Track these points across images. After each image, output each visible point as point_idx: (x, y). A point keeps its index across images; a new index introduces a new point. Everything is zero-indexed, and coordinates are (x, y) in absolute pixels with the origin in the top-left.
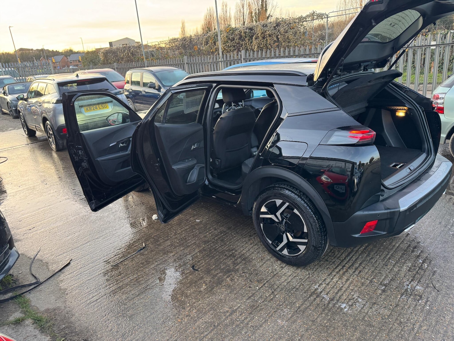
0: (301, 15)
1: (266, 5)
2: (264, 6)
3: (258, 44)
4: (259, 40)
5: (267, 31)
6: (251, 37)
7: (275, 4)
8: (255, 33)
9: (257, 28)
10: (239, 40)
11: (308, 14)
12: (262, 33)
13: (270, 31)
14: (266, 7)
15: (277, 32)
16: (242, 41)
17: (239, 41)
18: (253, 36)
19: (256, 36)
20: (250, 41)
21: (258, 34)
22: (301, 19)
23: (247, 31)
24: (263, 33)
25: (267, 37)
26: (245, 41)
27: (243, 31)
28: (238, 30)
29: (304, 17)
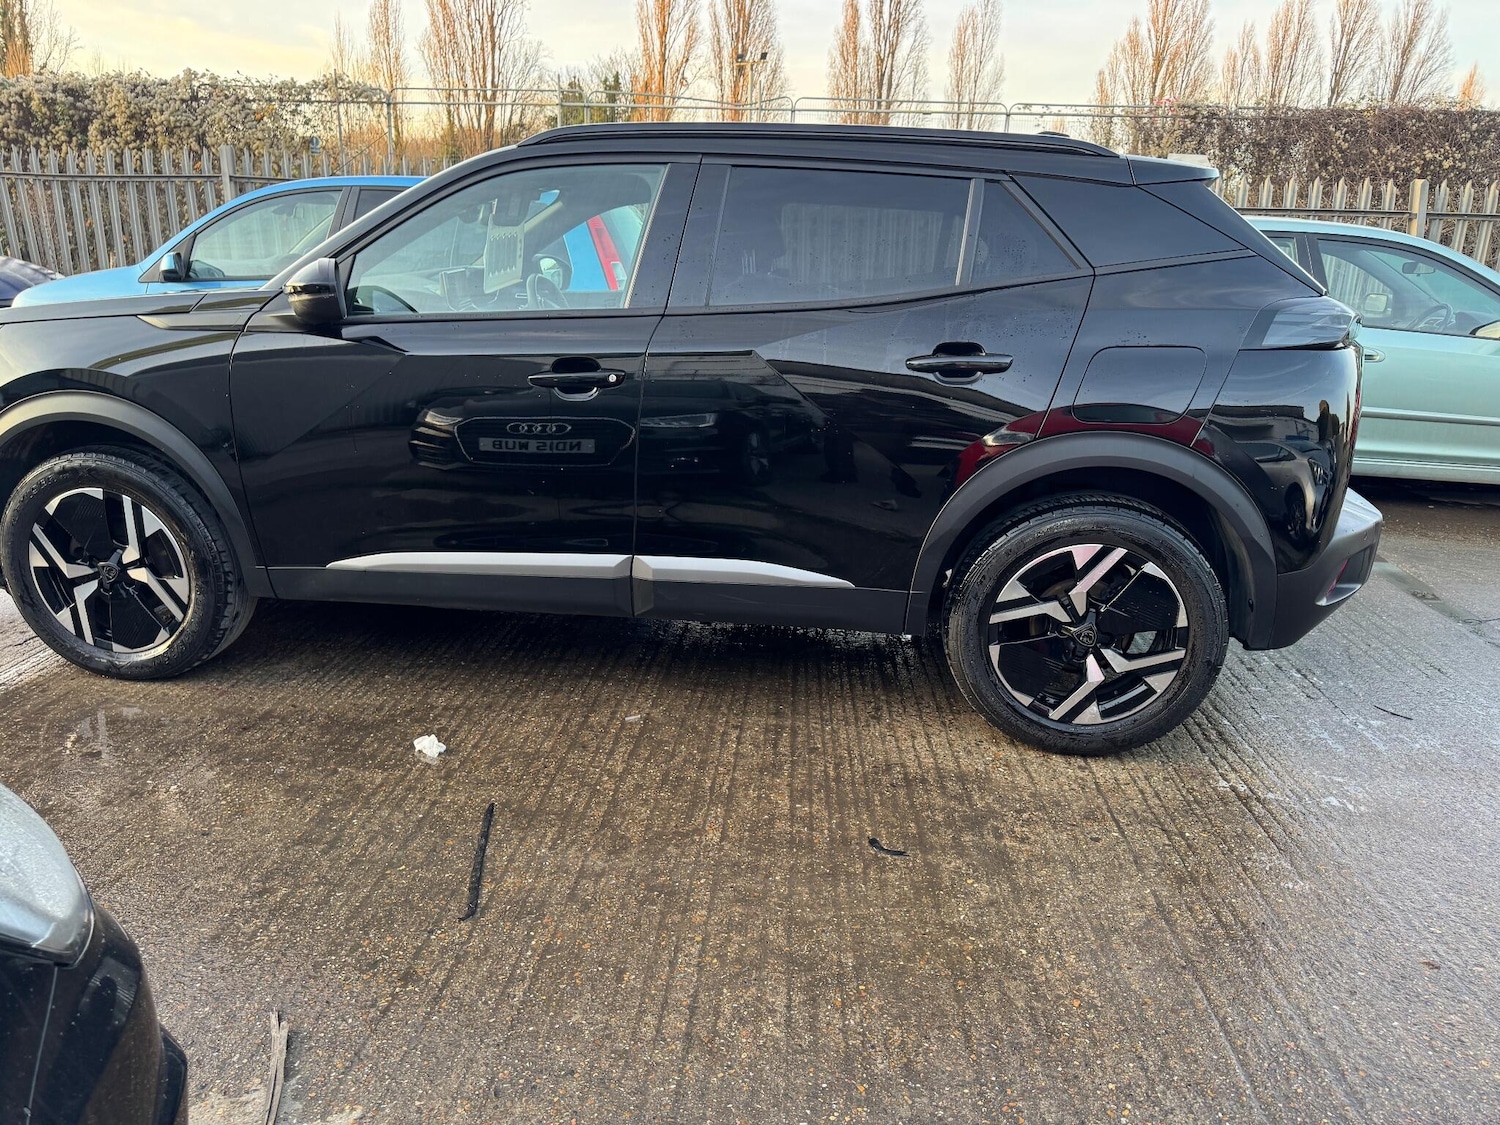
0: (289, 79)
1: (24, 27)
2: (17, 30)
3: (117, 154)
4: (118, 139)
5: (155, 110)
6: (82, 125)
7: (63, 30)
8: (99, 113)
9: (104, 96)
10: (18, 127)
11: (319, 78)
12: (132, 117)
13: (166, 114)
14: (25, 35)
15: (198, 122)
16: (35, 135)
17: (20, 131)
18: (88, 121)
19: (103, 124)
20: (74, 139)
21: (114, 116)
22: (291, 94)
23: (60, 96)
24: (138, 116)
25: (155, 133)
26: (49, 138)
27: (36, 96)
28: (13, 90)
29: (302, 89)
